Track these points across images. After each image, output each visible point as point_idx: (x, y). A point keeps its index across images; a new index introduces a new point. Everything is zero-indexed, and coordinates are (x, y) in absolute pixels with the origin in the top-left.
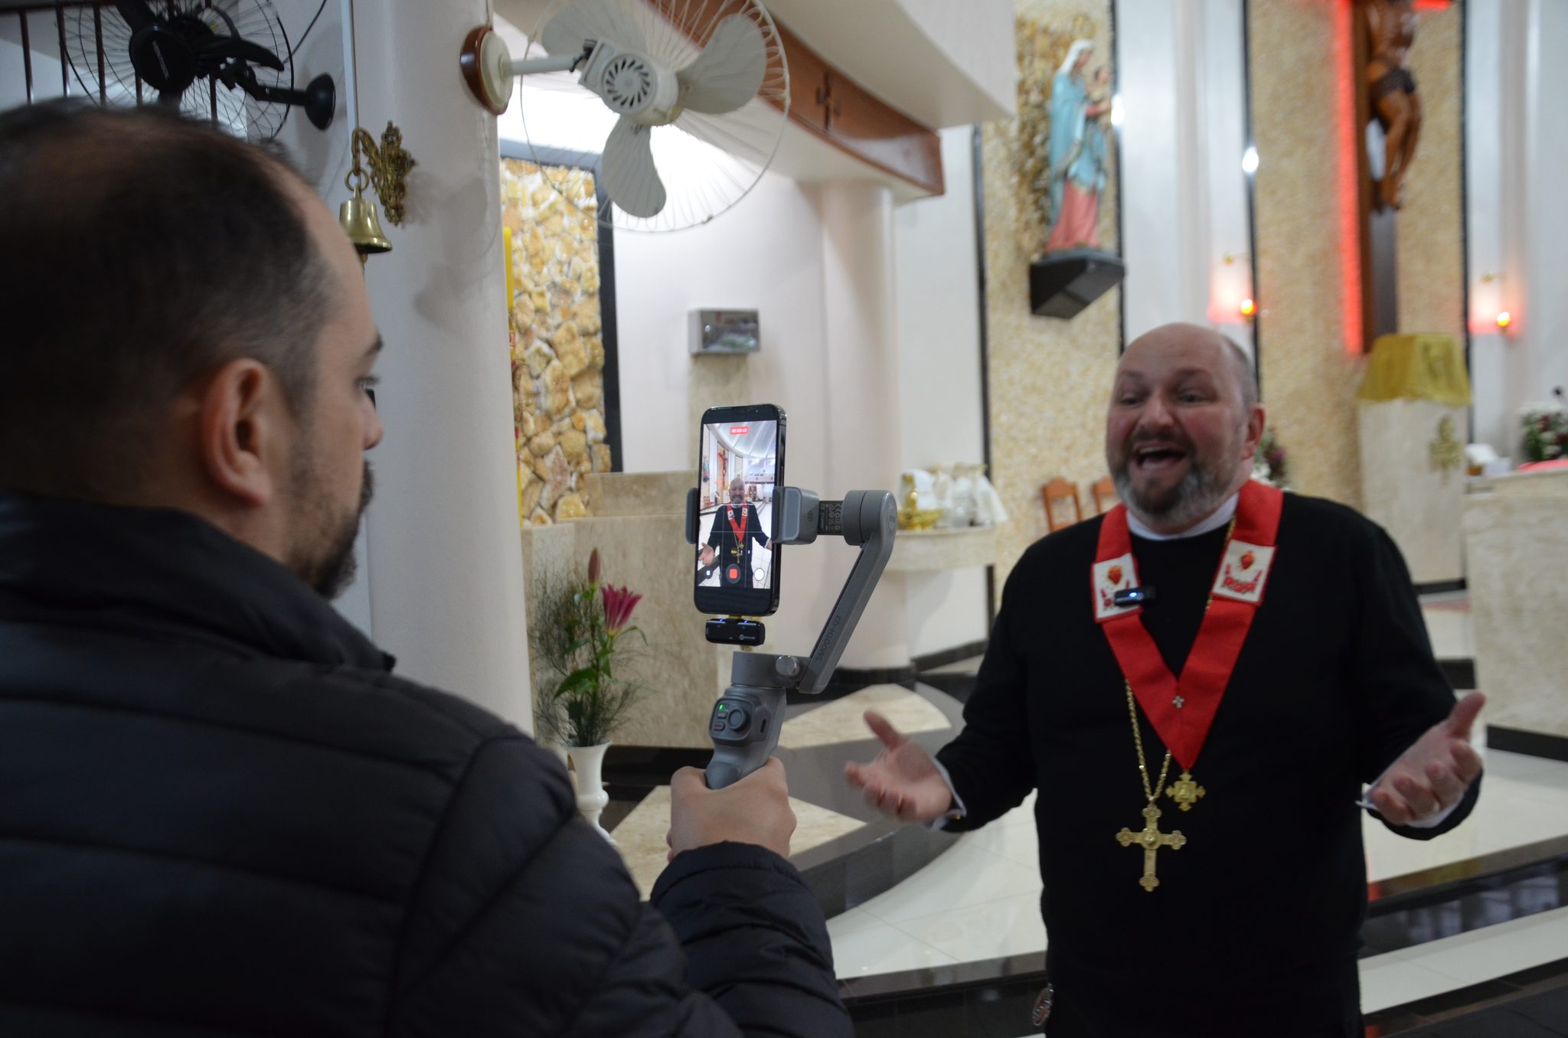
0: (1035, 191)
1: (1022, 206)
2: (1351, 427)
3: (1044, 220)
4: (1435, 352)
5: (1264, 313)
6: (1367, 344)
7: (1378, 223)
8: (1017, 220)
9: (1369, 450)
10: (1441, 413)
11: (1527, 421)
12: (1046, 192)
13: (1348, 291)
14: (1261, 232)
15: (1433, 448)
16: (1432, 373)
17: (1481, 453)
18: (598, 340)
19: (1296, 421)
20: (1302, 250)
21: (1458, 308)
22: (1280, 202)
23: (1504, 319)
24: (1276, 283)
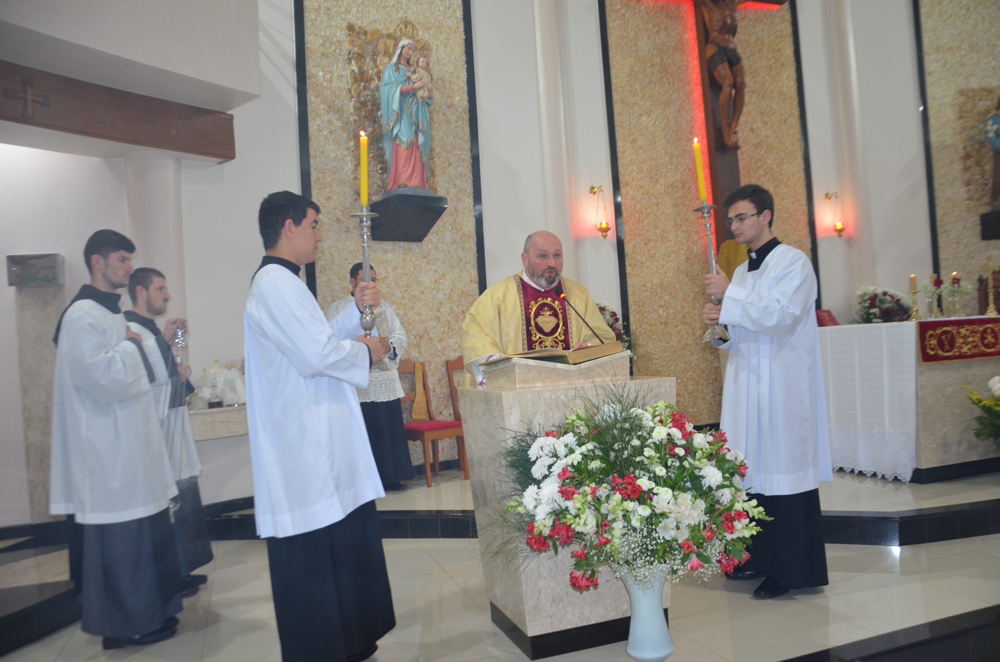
3: (385, 171)
7: (721, 159)
8: (353, 173)
14: (622, 170)
19: (661, 306)
20: (662, 181)
21: (805, 219)
22: (641, 148)
23: (839, 226)
24: (639, 206)
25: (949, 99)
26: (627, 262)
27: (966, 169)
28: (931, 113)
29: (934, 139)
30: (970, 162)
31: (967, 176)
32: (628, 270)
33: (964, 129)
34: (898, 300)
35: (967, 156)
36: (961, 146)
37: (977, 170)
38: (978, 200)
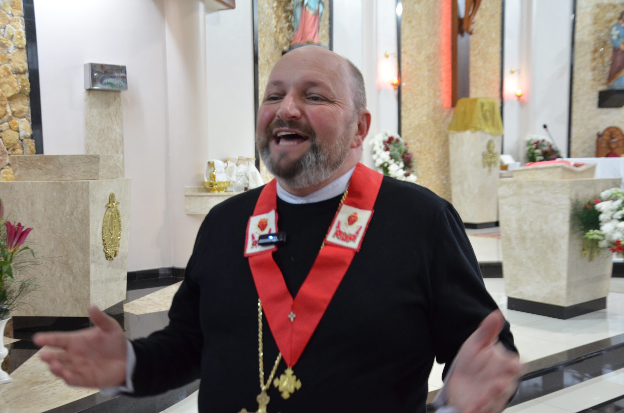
0: (286, 11)
1: (278, 18)
2: (445, 144)
3: (291, 28)
4: (486, 107)
5: (404, 84)
6: (454, 104)
7: (461, 40)
8: (276, 27)
9: (453, 156)
10: (489, 138)
11: (529, 144)
12: (292, 12)
13: (445, 74)
14: (403, 42)
15: (484, 156)
16: (485, 118)
17: (507, 159)
18: (26, 76)
19: (418, 140)
20: (423, 53)
21: (498, 86)
22: (413, 27)
23: (519, 93)
24: (410, 69)
25: (589, 10)
26: (403, 108)
27: (594, 59)
28: (578, 19)
29: (578, 37)
30: (597, 55)
31: (594, 64)
32: (403, 113)
33: (596, 31)
34: (550, 146)
35: (595, 51)
36: (593, 43)
37: (600, 60)
38: (599, 81)
